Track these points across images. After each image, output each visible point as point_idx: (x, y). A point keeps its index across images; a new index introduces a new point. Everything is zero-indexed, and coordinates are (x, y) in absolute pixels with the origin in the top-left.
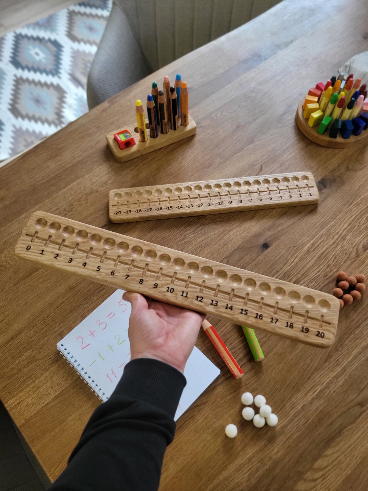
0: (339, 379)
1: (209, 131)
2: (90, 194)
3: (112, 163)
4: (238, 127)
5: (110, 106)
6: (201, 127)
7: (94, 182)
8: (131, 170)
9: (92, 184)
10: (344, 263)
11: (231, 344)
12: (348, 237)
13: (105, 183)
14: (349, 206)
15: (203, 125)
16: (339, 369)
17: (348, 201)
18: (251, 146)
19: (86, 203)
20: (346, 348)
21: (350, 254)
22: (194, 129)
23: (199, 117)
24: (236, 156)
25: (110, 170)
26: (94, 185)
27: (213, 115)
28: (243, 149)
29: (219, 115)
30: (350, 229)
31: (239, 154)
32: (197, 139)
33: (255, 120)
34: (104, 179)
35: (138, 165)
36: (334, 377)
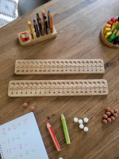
0: (100, 155)
1: (62, 35)
2: (8, 60)
3: (19, 47)
4: (75, 35)
5: (22, 19)
6: (59, 33)
7: (11, 55)
8: (27, 51)
9: (10, 56)
10: (110, 102)
11: (58, 134)
12: (114, 91)
13: (15, 56)
14: (116, 77)
15: (60, 32)
16: (100, 150)
17: (117, 74)
18: (80, 44)
19: (6, 64)
20: (105, 141)
21: (113, 99)
22: (55, 35)
23: (59, 28)
24: (72, 48)
25: (18, 50)
26: (11, 56)
27: (65, 28)
28: (75, 45)
29: (67, 28)
30: (115, 87)
31: (74, 48)
32: (57, 38)
33: (82, 32)
34: (15, 54)
35: (30, 49)
36: (98, 153)
